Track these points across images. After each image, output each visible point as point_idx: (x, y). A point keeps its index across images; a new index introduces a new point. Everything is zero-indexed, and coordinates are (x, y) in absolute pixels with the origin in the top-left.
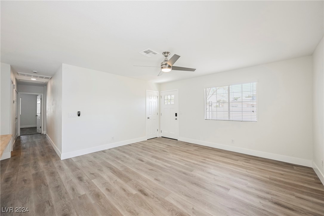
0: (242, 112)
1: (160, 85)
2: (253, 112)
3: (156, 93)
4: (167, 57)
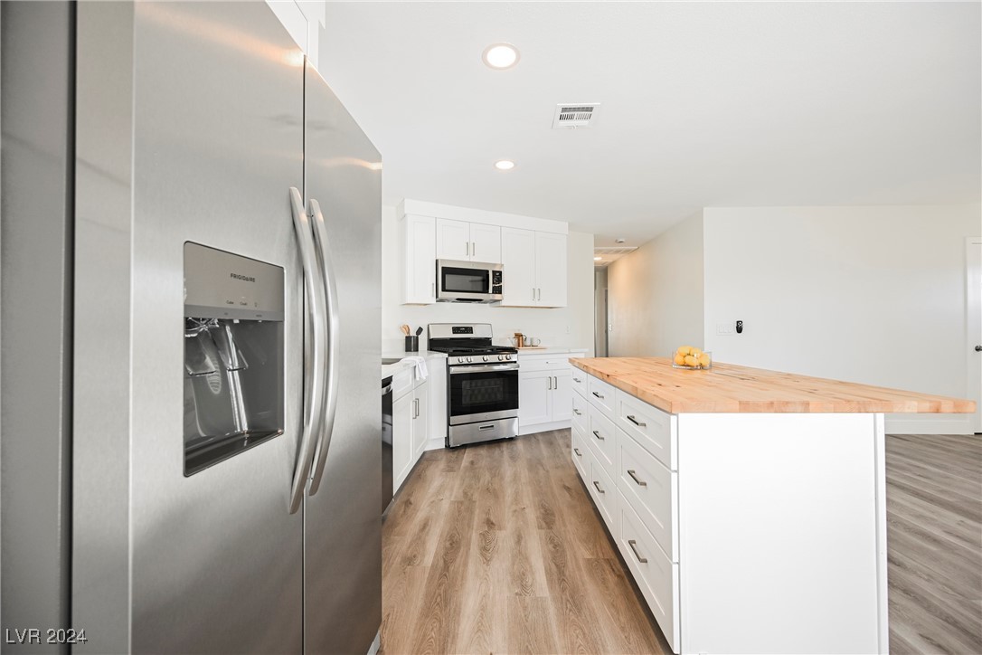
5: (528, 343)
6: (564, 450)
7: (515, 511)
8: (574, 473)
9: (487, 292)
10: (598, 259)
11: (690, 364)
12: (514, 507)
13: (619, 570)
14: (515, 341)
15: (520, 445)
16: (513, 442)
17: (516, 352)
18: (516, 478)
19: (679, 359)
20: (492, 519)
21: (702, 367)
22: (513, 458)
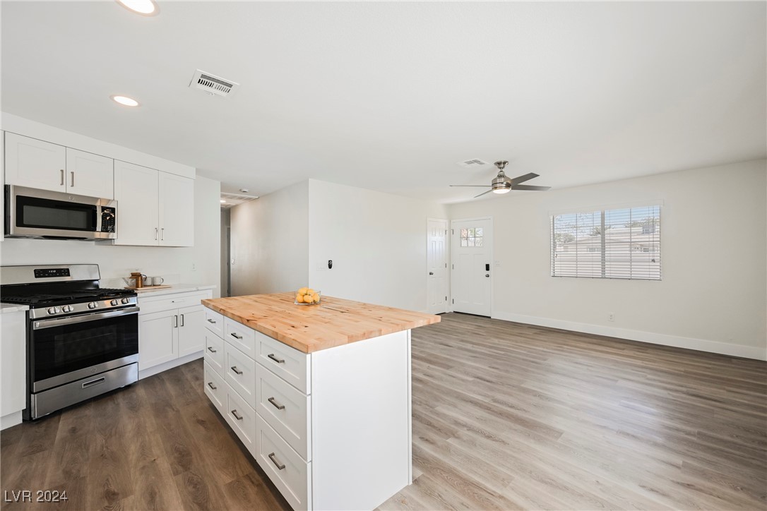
0: (631, 261)
1: (450, 207)
2: (653, 261)
3: (443, 223)
4: (503, 170)
5: (149, 282)
6: (195, 384)
7: (144, 468)
8: (206, 404)
9: (94, 230)
10: (223, 201)
11: (307, 301)
12: (141, 464)
13: (258, 481)
14: (132, 282)
15: (141, 392)
16: (130, 389)
17: (136, 294)
18: (139, 430)
19: (299, 298)
20: (113, 488)
21: (315, 303)
22: (134, 408)
